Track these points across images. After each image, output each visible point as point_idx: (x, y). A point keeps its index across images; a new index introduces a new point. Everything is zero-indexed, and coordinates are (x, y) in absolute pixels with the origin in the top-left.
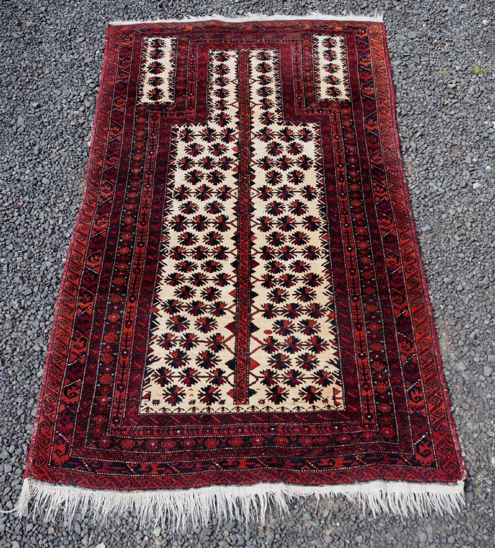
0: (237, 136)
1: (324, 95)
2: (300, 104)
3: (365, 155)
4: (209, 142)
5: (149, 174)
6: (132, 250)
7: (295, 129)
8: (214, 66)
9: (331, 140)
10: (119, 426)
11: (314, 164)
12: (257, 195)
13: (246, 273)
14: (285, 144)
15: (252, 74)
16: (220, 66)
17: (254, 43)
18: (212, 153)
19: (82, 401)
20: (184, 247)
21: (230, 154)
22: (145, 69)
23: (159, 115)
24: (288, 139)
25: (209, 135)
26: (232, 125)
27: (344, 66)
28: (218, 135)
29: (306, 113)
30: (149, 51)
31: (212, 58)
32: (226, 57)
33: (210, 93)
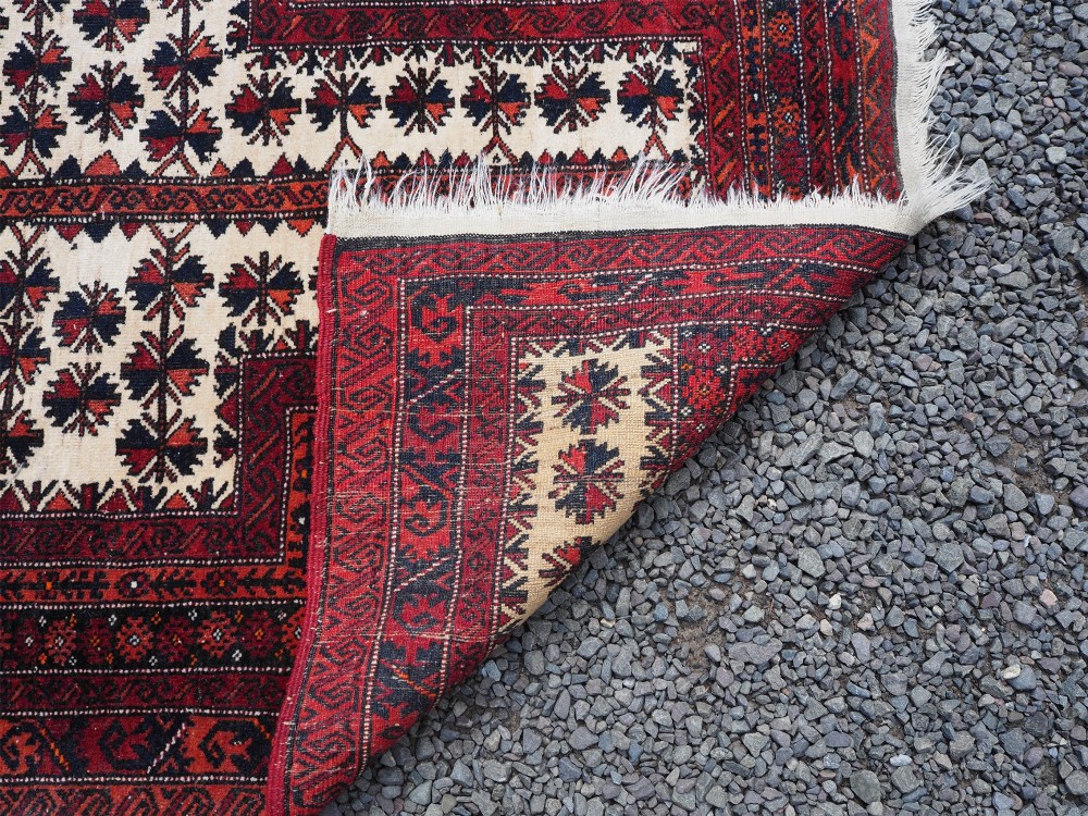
0: (176, 170)
3: (31, 701)
4: (148, 65)
7: (201, 406)
8: (593, 67)
9: (120, 556)
14: (111, 360)
16: (594, 92)
18: (88, 79)
21: (79, 144)
24: (140, 373)
25: (183, 63)
26: (233, 146)
28: (184, 96)
29: (299, 454)
31: (644, 53)
32: (648, 109)
33: (419, 53)
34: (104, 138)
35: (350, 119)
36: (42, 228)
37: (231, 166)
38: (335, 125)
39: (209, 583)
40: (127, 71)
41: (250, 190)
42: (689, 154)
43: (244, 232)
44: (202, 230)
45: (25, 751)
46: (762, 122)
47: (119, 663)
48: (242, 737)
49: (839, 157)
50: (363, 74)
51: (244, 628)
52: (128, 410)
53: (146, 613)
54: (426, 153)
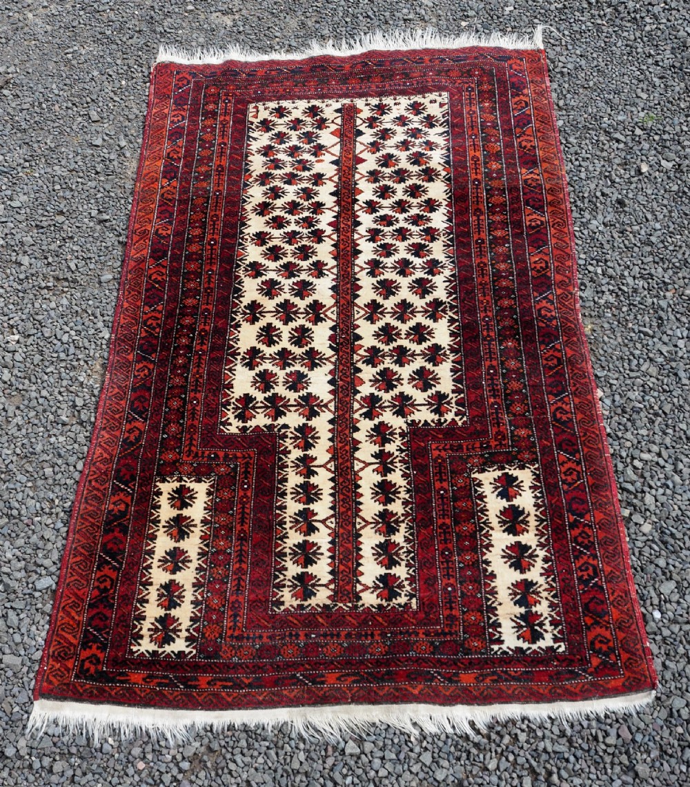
0: (356, 406)
1: (201, 490)
2: (246, 473)
3: (159, 374)
4: (402, 393)
5: (489, 336)
6: (490, 234)
7: (260, 420)
8: (403, 563)
9: (206, 397)
10: (466, 85)
11: (239, 357)
12: (326, 311)
13: (343, 215)
14: (280, 390)
15: (330, 539)
16: (391, 563)
17: (322, 630)
18: (396, 373)
19: (508, 100)
20: (423, 242)
21: (368, 373)
22: (542, 553)
23: (493, 443)
24: (274, 400)
25: (403, 405)
26: (366, 425)
27: (150, 567)
28: (389, 407)
29: (239, 454)
30: (545, 603)
31: (410, 585)
32: (381, 585)
33: (408, 491)
34: (371, 381)
35: (377, 466)
36: (334, 364)
37: (358, 425)
38: (374, 460)
39: (192, 426)
40: (399, 386)
41: (347, 432)
42: (360, 603)
43: (329, 431)
44: (331, 416)
45: (142, 374)
46: (377, 637)
47: (168, 399)
48: (136, 439)
49: (358, 673)
50: (397, 470)
51: (174, 437)
52: (260, 396)
53: (184, 407)
54: (361, 495)
